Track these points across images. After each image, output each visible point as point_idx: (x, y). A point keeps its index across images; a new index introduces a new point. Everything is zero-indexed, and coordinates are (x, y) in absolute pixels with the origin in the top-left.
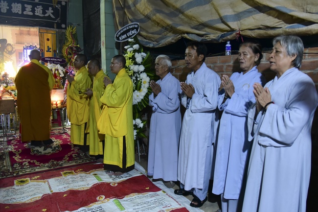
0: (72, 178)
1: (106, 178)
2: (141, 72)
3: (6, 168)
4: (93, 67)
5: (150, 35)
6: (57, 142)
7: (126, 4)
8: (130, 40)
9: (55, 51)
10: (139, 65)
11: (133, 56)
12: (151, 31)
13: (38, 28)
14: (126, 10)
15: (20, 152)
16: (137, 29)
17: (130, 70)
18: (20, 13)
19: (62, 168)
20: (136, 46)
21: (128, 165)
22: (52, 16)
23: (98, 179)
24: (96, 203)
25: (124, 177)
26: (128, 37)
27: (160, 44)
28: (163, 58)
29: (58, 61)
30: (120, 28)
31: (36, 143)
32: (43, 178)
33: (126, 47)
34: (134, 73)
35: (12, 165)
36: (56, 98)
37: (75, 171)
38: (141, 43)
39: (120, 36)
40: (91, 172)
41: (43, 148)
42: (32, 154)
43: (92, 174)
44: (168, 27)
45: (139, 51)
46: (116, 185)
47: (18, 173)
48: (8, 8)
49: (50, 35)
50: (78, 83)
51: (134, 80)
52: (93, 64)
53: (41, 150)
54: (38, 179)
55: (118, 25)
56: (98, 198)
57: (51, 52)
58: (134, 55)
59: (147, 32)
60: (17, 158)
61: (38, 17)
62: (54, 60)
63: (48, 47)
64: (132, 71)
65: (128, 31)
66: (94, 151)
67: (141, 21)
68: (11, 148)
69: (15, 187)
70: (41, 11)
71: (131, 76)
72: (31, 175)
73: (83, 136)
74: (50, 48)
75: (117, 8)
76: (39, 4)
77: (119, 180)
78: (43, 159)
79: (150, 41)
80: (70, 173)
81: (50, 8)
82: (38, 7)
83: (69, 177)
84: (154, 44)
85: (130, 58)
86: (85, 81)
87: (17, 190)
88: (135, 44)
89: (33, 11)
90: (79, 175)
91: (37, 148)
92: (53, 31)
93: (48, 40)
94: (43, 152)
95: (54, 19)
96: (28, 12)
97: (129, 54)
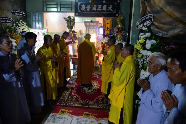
0: (86, 121)
3: (65, 97)
8: (144, 29)
9: (111, 30)
10: (148, 50)
11: (145, 42)
12: (164, 21)
13: (103, 18)
15: (76, 88)
16: (151, 19)
17: (139, 54)
18: (95, 10)
19: (87, 109)
20: (148, 34)
22: (111, 10)
27: (168, 34)
33: (141, 34)
34: (143, 56)
35: (69, 96)
37: (92, 114)
38: (153, 31)
41: (88, 88)
43: (99, 122)
45: (150, 38)
47: (67, 104)
48: (90, 8)
49: (109, 21)
51: (142, 62)
53: (86, 89)
54: (71, 113)
57: (109, 30)
60: (74, 92)
61: (104, 11)
62: (109, 35)
63: (108, 28)
64: (141, 55)
65: (145, 21)
70: (106, 8)
74: (109, 29)
75: (142, 3)
76: (105, 4)
78: (84, 97)
79: (160, 31)
80: (88, 115)
81: (111, 5)
82: (104, 5)
83: (85, 119)
85: (141, 44)
87: (57, 118)
88: (147, 32)
89: (102, 8)
91: (85, 88)
92: (111, 18)
93: (108, 24)
94: (87, 91)
95: (113, 12)
96: (99, 9)
97: (141, 41)
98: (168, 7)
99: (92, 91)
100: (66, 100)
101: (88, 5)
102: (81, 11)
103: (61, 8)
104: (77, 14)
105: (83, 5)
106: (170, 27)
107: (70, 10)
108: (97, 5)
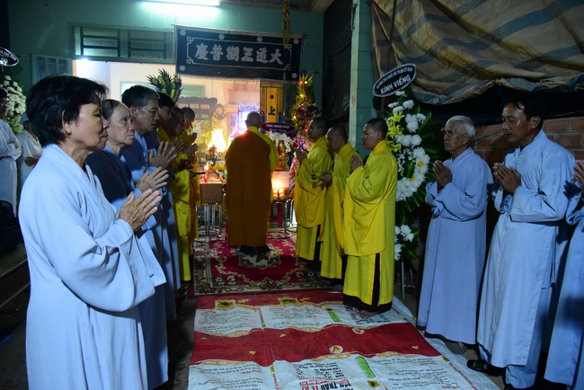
0: (294, 310)
1: (346, 318)
2: (416, 147)
3: (205, 281)
4: (335, 138)
5: (434, 83)
6: (275, 251)
7: (395, 35)
8: (398, 93)
9: (280, 114)
10: (413, 134)
11: (403, 120)
12: (437, 75)
13: (259, 81)
14: (393, 45)
15: (224, 261)
16: (411, 74)
17: (396, 143)
18: (237, 59)
19: (281, 293)
20: (409, 104)
21: (382, 301)
22: (280, 62)
23: (334, 317)
24: (329, 356)
25: (375, 322)
26: (395, 89)
27: (451, 97)
28: (461, 121)
29: (284, 129)
30: (382, 75)
31: (247, 250)
32: (253, 303)
33: (390, 105)
34: (403, 147)
35: (214, 278)
36: (279, 184)
37: (298, 300)
38: (418, 97)
39: (382, 87)
40: (324, 305)
41: (255, 258)
42: (240, 265)
43: (324, 307)
44: (467, 68)
45: (412, 111)
46: (362, 332)
47: (220, 291)
48: (222, 54)
49: (275, 90)
50: (312, 162)
51: (402, 160)
52: (336, 132)
53: (253, 260)
54: (246, 303)
55: (380, 70)
56: (332, 349)
57: (274, 114)
58: (404, 118)
59: (429, 78)
60: (220, 269)
61: (260, 64)
62: (278, 126)
63: (271, 107)
64: (399, 145)
65: (396, 78)
66: (329, 272)
67: (419, 60)
68: (214, 253)
69: (215, 310)
70: (265, 56)
71: (396, 154)
72: (238, 296)
73: (313, 246)
74: (274, 110)
75: (379, 43)
76: (262, 46)
77: (366, 325)
78: (255, 275)
79: (434, 94)
80: (291, 301)
81: (277, 51)
82: (260, 49)
83: (290, 307)
84: (440, 99)
85: (397, 124)
86: (322, 160)
87: (219, 315)
88: (406, 99)
89: (254, 55)
90: (304, 306)
91: (247, 257)
92: (279, 84)
93: (272, 97)
94: (255, 264)
95: (283, 67)
96: (247, 58)
97: (395, 117)
98: (450, 48)
99: (268, 263)
100: (214, 285)
101: (215, 45)
102: (196, 60)
103: (130, 49)
104: (183, 68)
105: (200, 45)
106: (453, 84)
107: (159, 57)
108: (241, 46)
